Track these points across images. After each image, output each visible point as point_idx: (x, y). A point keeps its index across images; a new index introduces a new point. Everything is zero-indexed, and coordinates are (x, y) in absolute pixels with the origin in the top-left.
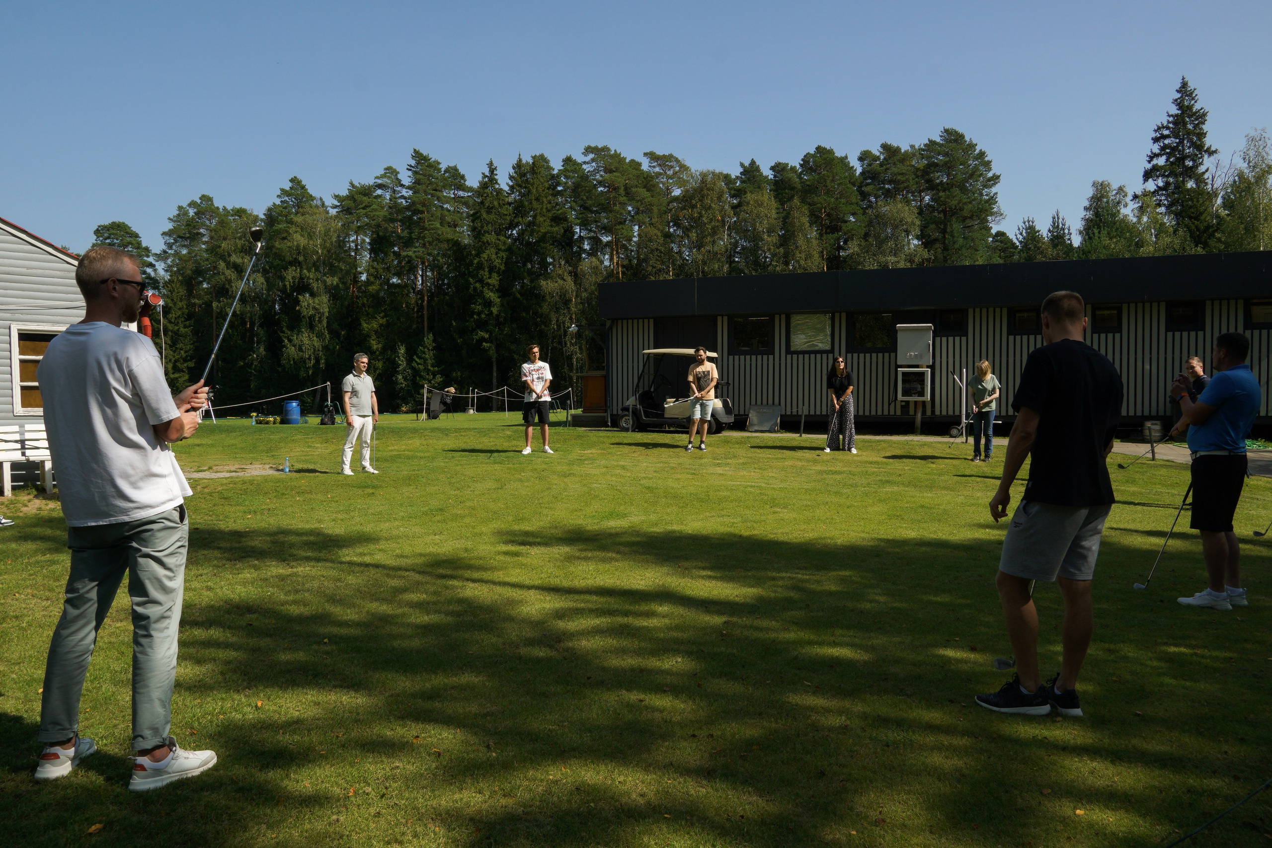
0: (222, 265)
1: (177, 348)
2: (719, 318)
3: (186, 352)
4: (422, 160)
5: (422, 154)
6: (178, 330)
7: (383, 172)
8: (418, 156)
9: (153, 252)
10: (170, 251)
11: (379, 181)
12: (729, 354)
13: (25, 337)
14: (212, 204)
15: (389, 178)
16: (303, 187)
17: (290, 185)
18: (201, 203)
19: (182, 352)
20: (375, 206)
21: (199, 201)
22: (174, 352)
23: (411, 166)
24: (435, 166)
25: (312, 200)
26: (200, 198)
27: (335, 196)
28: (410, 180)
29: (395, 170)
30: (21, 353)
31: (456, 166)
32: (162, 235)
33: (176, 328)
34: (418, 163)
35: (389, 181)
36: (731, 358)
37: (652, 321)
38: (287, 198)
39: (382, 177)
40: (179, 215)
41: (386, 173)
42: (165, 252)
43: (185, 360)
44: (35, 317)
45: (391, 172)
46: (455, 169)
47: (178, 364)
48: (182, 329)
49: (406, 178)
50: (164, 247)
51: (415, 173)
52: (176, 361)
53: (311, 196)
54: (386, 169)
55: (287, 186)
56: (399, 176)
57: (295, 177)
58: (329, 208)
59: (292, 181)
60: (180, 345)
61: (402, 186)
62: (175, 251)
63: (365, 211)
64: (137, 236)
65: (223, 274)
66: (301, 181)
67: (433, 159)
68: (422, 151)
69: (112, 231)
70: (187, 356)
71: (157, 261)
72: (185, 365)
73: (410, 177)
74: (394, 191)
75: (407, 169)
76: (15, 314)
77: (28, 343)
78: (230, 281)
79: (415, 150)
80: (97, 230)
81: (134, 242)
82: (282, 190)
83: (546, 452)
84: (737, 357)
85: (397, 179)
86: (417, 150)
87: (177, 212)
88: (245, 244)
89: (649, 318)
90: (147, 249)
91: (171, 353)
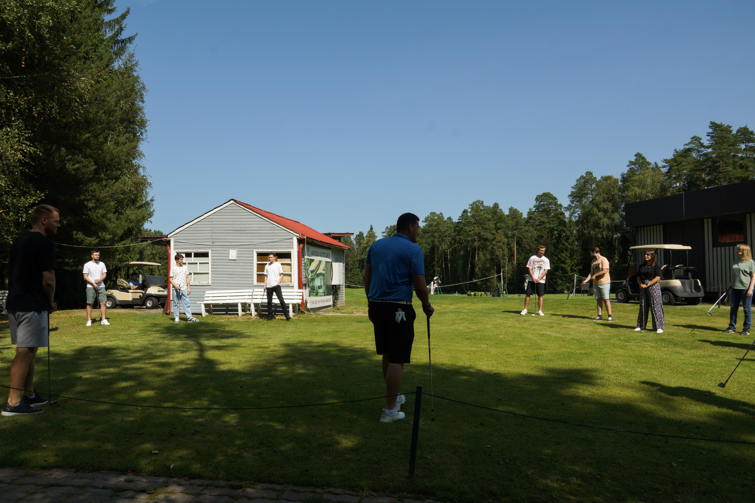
0: (595, 210)
1: (573, 258)
2: (706, 220)
3: (577, 260)
4: (716, 127)
5: (716, 124)
6: (573, 248)
7: (690, 141)
8: (715, 126)
9: (564, 206)
10: (572, 205)
11: (687, 147)
12: (713, 247)
13: (260, 255)
14: (592, 176)
15: (694, 143)
16: (643, 158)
17: (635, 158)
18: (586, 176)
19: (576, 261)
20: (684, 163)
21: (585, 175)
22: (572, 260)
23: (709, 133)
24: (727, 130)
25: (649, 165)
26: (586, 174)
27: (665, 160)
28: (708, 142)
29: (698, 138)
30: (258, 261)
31: (746, 127)
32: (568, 196)
33: (572, 247)
34: (715, 130)
35: (694, 146)
36: (715, 249)
37: (661, 226)
38: (633, 166)
39: (689, 144)
40: (577, 185)
41: (692, 141)
42: (570, 206)
43: (577, 265)
44: (261, 247)
45: (696, 139)
46: (746, 129)
47: (573, 267)
48: (575, 248)
49: (706, 141)
50: (570, 203)
51: (712, 137)
52: (573, 266)
53: (648, 162)
54: (692, 138)
55: (633, 159)
56: (702, 141)
57: (638, 153)
58: (660, 168)
59: (636, 155)
60: (574, 257)
61: (704, 146)
62: (575, 205)
63: (678, 167)
64: (555, 199)
65: (597, 215)
66: (642, 155)
67: (726, 125)
68: (716, 122)
69: (543, 198)
70: (578, 263)
71: (566, 211)
72: (577, 268)
73: (708, 140)
74: (699, 152)
75: (707, 135)
76: (255, 246)
77: (260, 257)
78: (600, 219)
79: (711, 122)
80: (537, 198)
81: (553, 202)
82: (630, 162)
83: (538, 314)
84: (719, 249)
85: (700, 143)
86: (713, 121)
87: (576, 183)
88: (609, 197)
89: (660, 225)
90: (560, 205)
91: (570, 261)
